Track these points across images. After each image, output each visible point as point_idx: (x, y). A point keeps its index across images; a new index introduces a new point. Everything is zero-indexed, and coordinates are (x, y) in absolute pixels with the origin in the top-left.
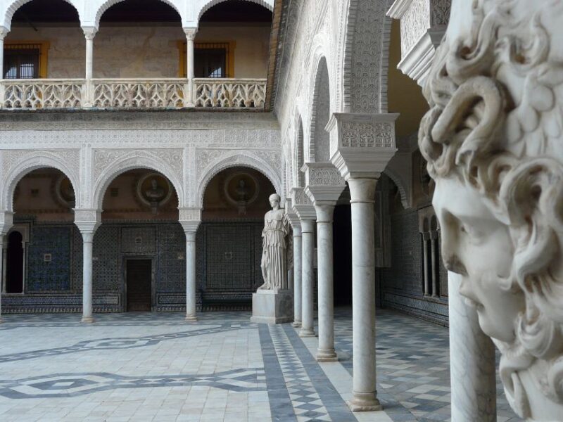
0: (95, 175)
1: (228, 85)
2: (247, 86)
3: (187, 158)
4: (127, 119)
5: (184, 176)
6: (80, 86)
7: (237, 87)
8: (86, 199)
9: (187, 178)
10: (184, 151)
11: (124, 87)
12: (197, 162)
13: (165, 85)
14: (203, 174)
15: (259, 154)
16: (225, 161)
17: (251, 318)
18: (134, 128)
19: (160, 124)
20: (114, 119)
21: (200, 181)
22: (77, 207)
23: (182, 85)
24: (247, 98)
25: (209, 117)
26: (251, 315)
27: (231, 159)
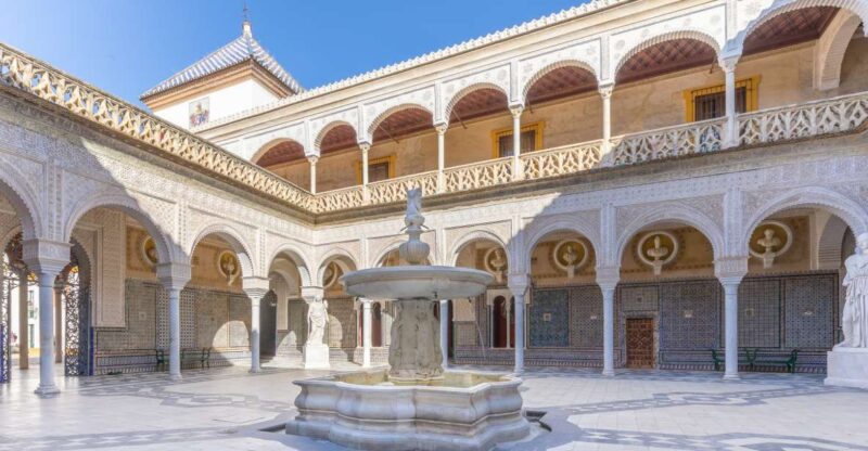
0: (618, 233)
1: (784, 114)
2: (813, 110)
3: (730, 203)
4: (655, 172)
5: (725, 225)
6: (598, 147)
7: (797, 115)
8: (607, 255)
9: (730, 226)
10: (726, 196)
11: (647, 141)
12: (744, 207)
13: (698, 130)
14: (752, 220)
15: (835, 188)
16: (783, 202)
17: (825, 380)
18: (661, 180)
19: (694, 172)
20: (639, 174)
21: (747, 227)
22: (598, 265)
23: (719, 125)
24: (813, 125)
25: (762, 154)
26: (826, 377)
27: (792, 199)
